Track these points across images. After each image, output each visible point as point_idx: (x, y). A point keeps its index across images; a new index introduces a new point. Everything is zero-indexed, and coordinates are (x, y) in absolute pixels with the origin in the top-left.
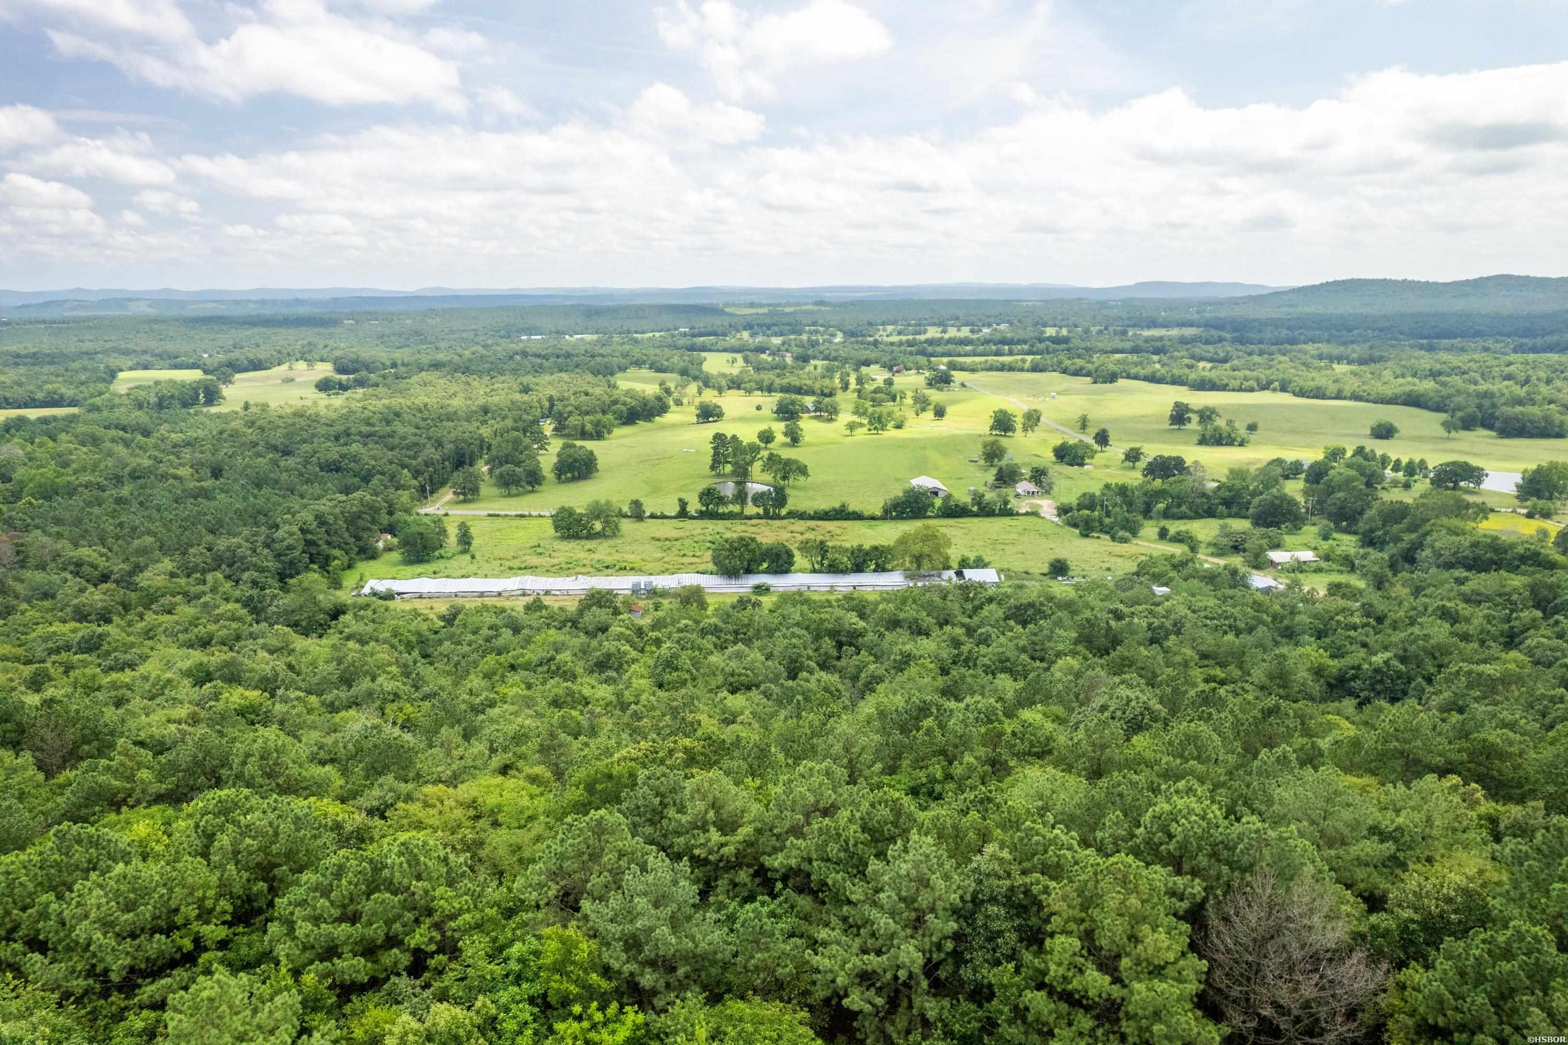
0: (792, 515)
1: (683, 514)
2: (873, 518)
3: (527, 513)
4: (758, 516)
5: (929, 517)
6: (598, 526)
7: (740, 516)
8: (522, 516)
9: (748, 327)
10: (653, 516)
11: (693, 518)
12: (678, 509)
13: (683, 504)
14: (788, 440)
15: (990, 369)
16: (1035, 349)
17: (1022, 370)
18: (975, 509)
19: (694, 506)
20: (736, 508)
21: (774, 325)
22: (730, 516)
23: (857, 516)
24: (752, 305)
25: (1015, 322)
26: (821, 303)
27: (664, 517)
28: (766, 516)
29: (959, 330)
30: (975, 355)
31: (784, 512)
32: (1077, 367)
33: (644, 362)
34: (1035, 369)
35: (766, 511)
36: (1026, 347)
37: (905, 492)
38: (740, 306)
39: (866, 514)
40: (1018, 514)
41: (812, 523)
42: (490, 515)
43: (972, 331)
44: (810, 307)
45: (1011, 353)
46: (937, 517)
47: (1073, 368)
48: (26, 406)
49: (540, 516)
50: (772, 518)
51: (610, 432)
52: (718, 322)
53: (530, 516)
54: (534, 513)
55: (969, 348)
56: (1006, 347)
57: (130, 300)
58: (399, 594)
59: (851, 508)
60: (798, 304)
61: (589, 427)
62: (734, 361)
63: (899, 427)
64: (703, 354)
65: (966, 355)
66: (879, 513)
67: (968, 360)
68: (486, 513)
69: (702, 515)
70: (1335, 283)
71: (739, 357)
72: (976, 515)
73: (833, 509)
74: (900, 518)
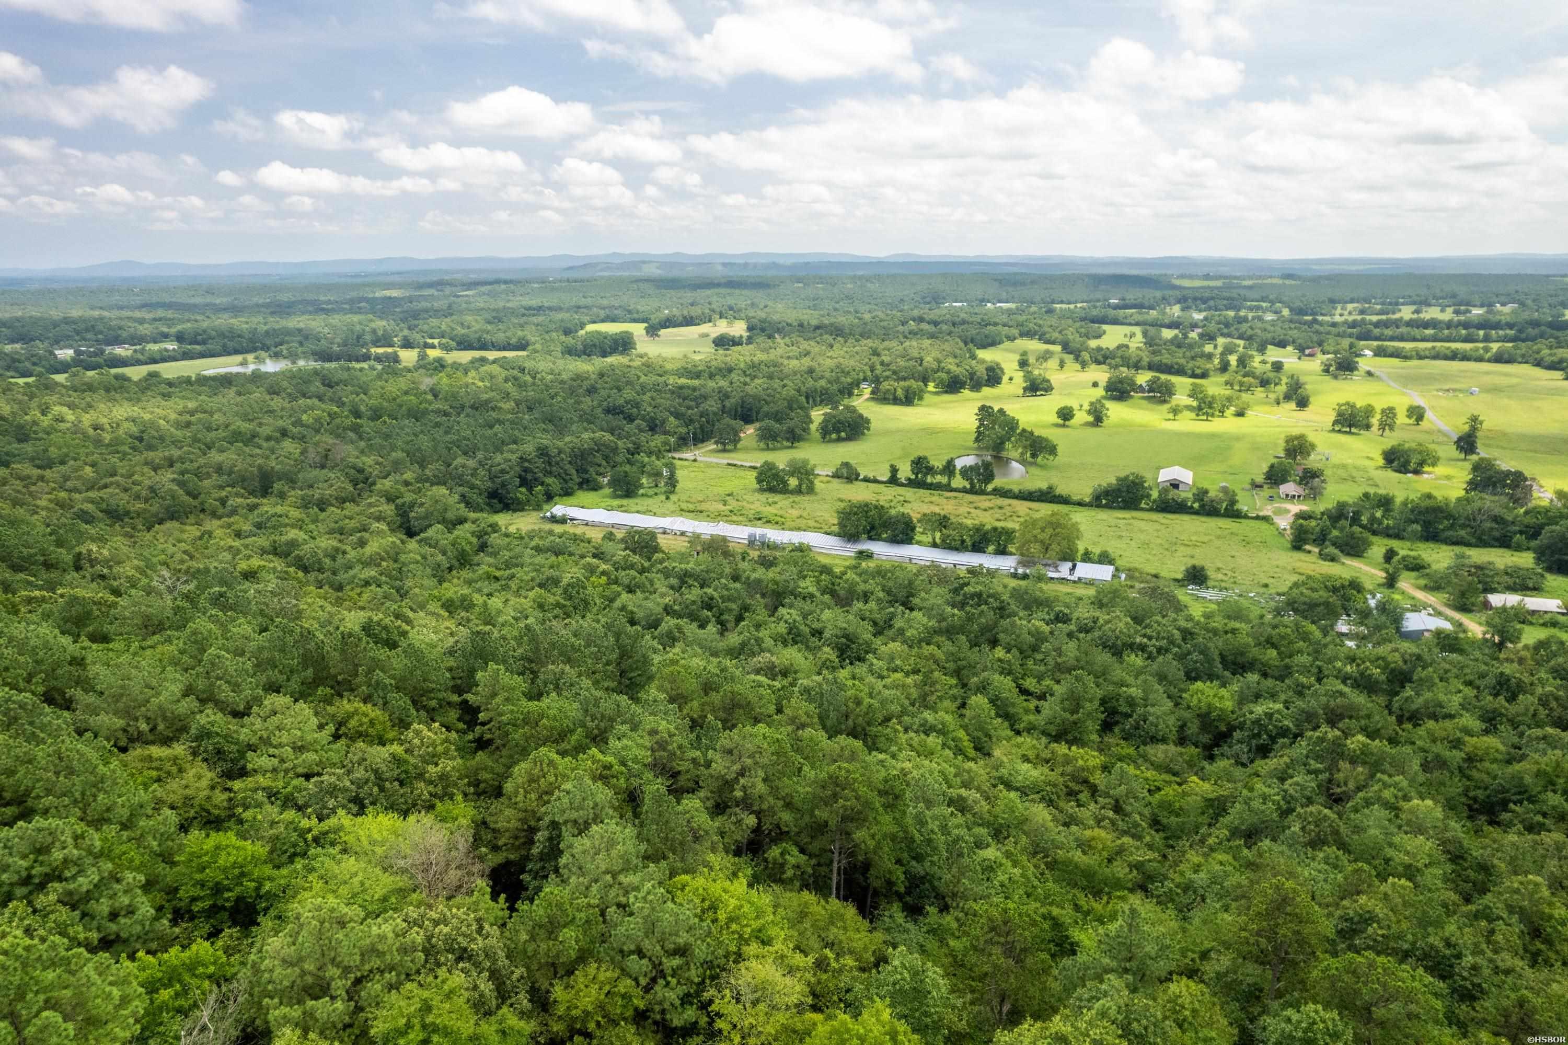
1: (893, 480)
2: (1080, 504)
4: (964, 491)
5: (1142, 509)
6: (793, 482)
7: (948, 488)
9: (1183, 300)
10: (866, 480)
11: (902, 485)
12: (889, 474)
13: (894, 470)
14: (1090, 419)
15: (1436, 356)
16: (1523, 336)
17: (1480, 359)
18: (1196, 505)
19: (905, 472)
20: (939, 478)
21: (1212, 298)
22: (938, 487)
24: (1207, 277)
25: (1529, 302)
26: (1289, 276)
27: (875, 481)
28: (972, 491)
29: (1442, 311)
31: (990, 487)
32: (1555, 359)
33: (1035, 333)
34: (1499, 359)
35: (973, 486)
36: (1511, 332)
37: (1119, 479)
38: (1191, 277)
39: (1075, 498)
40: (1246, 517)
41: (1008, 502)
43: (1457, 312)
44: (1275, 281)
45: (1487, 340)
46: (1151, 510)
47: (1549, 359)
48: (504, 349)
50: (976, 493)
51: (921, 398)
52: (1152, 294)
56: (1481, 333)
57: (644, 262)
58: (572, 519)
59: (1058, 491)
60: (1260, 277)
61: (900, 393)
62: (1132, 335)
63: (1240, 414)
64: (1105, 327)
66: (1087, 500)
67: (1408, 346)
68: (727, 462)
69: (911, 483)
71: (1137, 330)
73: (1040, 491)
74: (1108, 507)
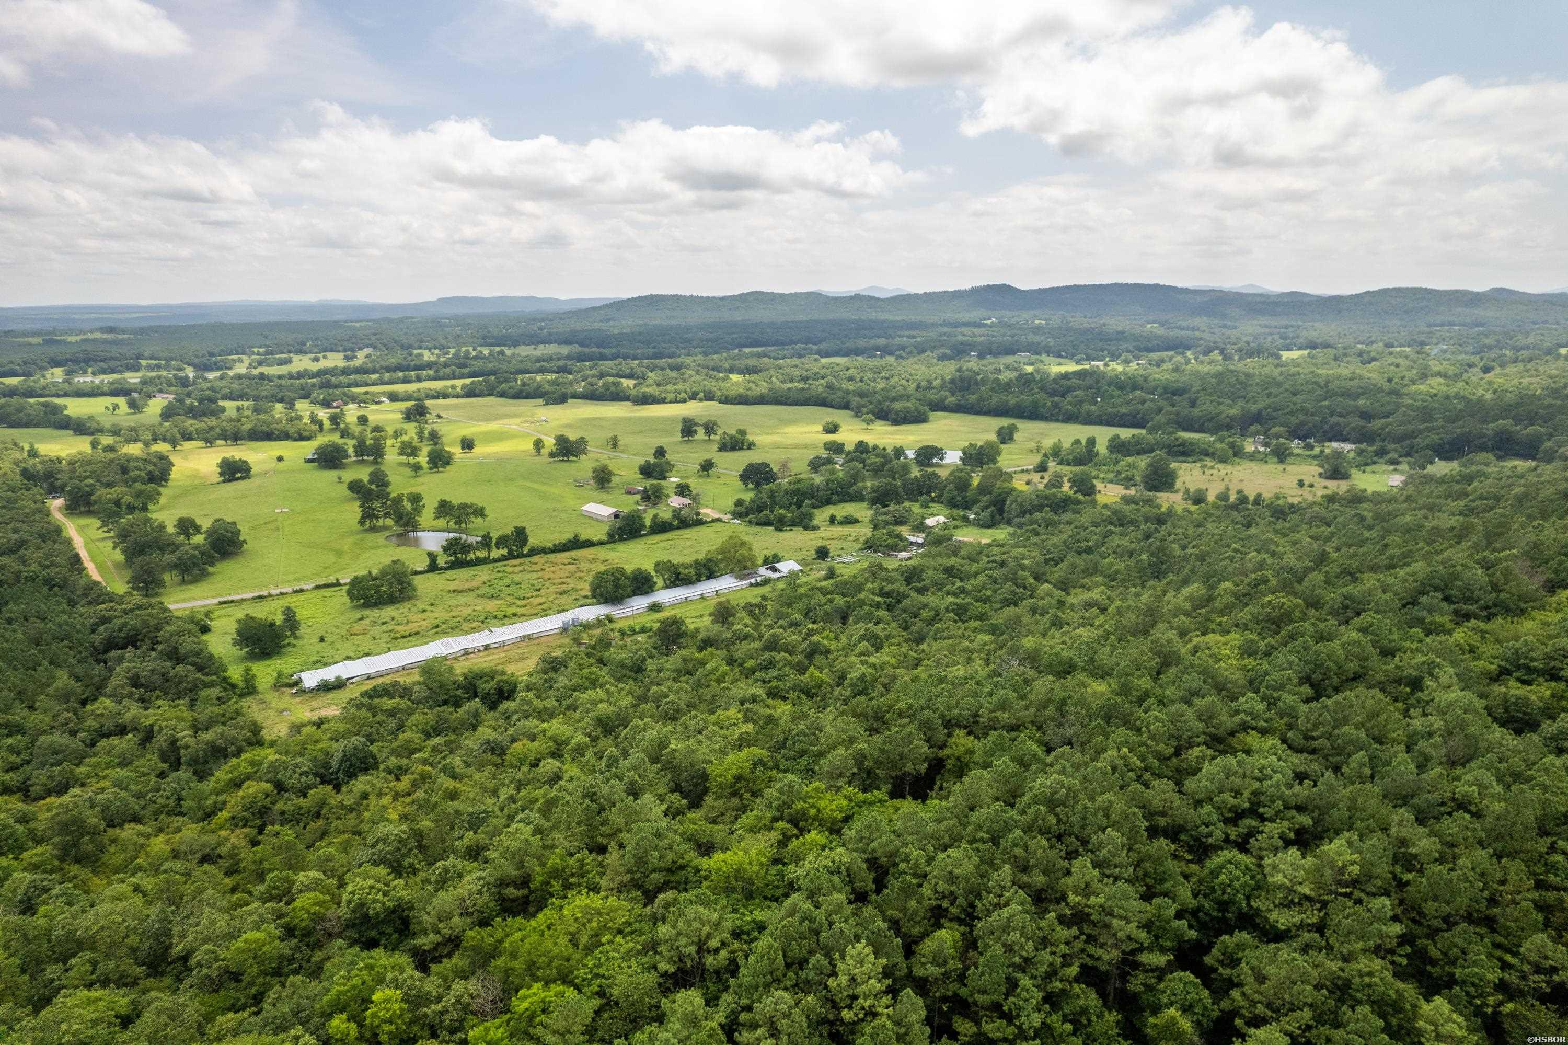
0: (534, 552)
1: (433, 567)
2: (601, 543)
3: (265, 593)
4: (506, 558)
7: (489, 560)
8: (261, 597)
12: (427, 561)
13: (434, 557)
18: (676, 523)
19: (442, 557)
20: (482, 554)
22: (479, 562)
23: (589, 544)
27: (416, 572)
28: (511, 556)
30: (383, 383)
31: (526, 551)
35: (510, 552)
39: (595, 540)
40: (706, 522)
41: (552, 557)
42: (221, 603)
45: (419, 379)
49: (282, 594)
50: (518, 557)
53: (270, 595)
54: (274, 592)
55: (374, 377)
58: (348, 679)
59: (583, 538)
65: (373, 384)
66: (605, 538)
68: (216, 600)
69: (453, 565)
70: (640, 298)
71: (122, 402)
72: (679, 528)
73: (569, 541)
74: (621, 540)
